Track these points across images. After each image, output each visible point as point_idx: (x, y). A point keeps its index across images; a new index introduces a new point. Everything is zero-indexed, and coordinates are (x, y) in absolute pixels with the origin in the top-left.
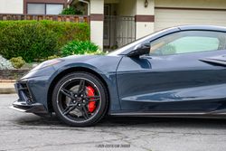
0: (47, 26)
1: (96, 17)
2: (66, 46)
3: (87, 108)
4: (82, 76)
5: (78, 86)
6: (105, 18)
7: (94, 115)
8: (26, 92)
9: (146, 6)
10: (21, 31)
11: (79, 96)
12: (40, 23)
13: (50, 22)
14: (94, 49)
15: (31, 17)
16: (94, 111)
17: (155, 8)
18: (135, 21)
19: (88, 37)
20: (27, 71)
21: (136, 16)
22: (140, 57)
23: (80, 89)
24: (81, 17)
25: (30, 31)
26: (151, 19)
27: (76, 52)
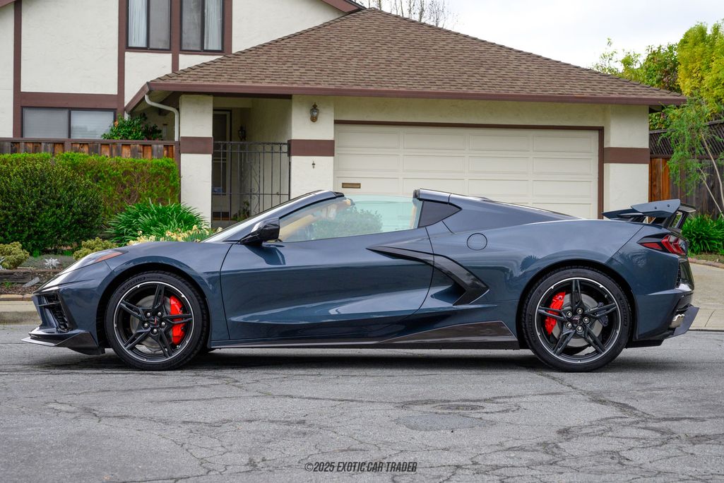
0: (75, 167)
1: (195, 145)
2: (122, 216)
3: (168, 337)
4: (160, 279)
5: (153, 297)
6: (216, 146)
7: (181, 349)
8: (56, 310)
9: (314, 119)
10: (15, 183)
11: (154, 314)
12: (58, 162)
13: (83, 156)
14: (188, 221)
15: (37, 145)
16: (181, 342)
17: (337, 122)
18: (289, 154)
19: (176, 191)
20: (55, 273)
21: (290, 143)
22: (264, 244)
23: (156, 302)
24: (158, 146)
25: (36, 179)
26: (323, 148)
27: (147, 232)
